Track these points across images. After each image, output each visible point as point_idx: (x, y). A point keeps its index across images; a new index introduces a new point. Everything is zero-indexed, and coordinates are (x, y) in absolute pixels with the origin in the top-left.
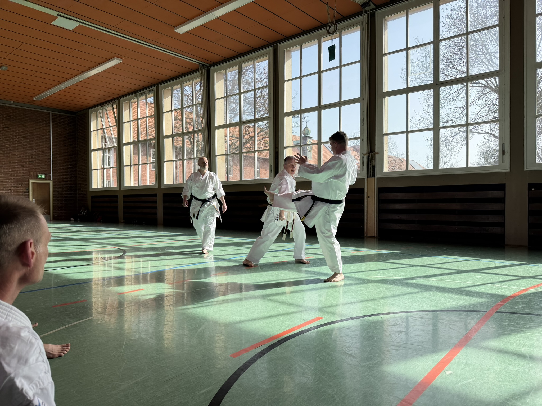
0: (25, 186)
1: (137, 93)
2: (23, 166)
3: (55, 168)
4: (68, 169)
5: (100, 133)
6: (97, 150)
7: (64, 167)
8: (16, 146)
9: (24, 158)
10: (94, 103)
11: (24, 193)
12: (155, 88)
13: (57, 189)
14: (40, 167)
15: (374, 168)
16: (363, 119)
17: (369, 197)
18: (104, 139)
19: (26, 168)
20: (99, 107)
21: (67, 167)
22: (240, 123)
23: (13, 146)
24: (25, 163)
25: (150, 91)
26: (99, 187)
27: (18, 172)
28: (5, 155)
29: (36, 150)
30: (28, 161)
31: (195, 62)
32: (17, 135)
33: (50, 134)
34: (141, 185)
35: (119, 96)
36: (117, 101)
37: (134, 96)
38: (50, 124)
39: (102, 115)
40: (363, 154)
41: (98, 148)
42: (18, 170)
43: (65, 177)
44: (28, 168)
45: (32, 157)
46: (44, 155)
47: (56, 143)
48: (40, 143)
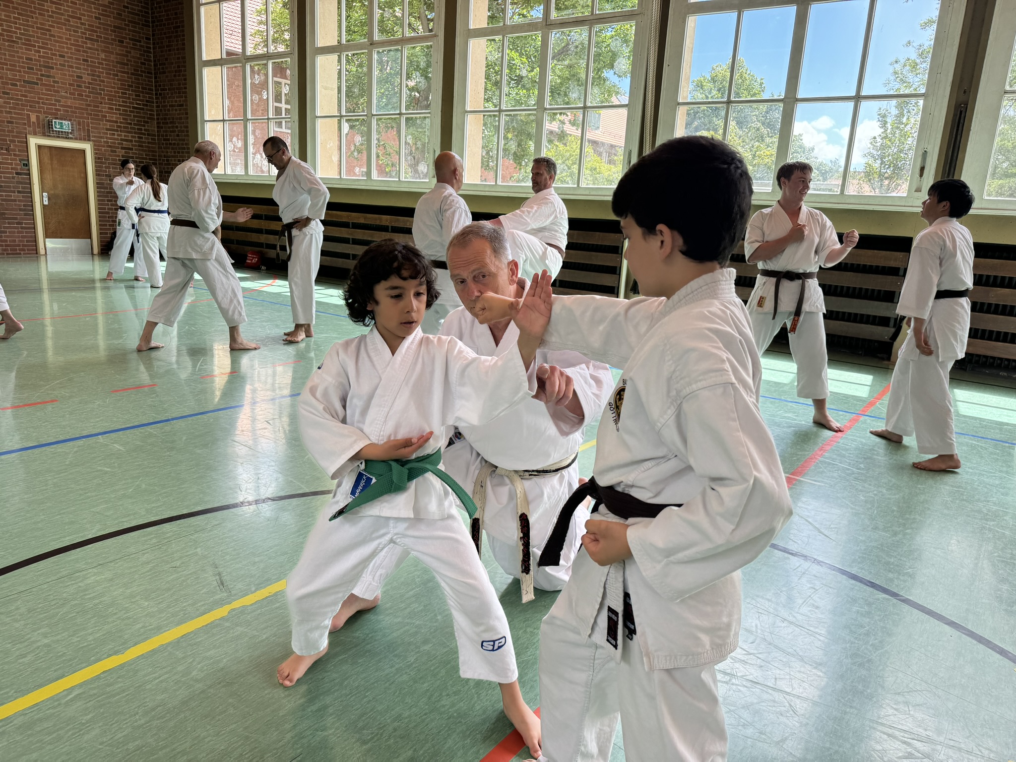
0: (18, 155)
2: (8, 94)
3: (98, 107)
4: (131, 111)
7: (120, 105)
9: (7, 69)
11: (17, 173)
13: (105, 167)
14: (56, 100)
21: (129, 107)
29: (39, 47)
30: (19, 80)
41: (224, 56)
43: (125, 136)
44: (21, 100)
45: (32, 69)
46: (64, 65)
47: (96, 32)
48: (50, 26)
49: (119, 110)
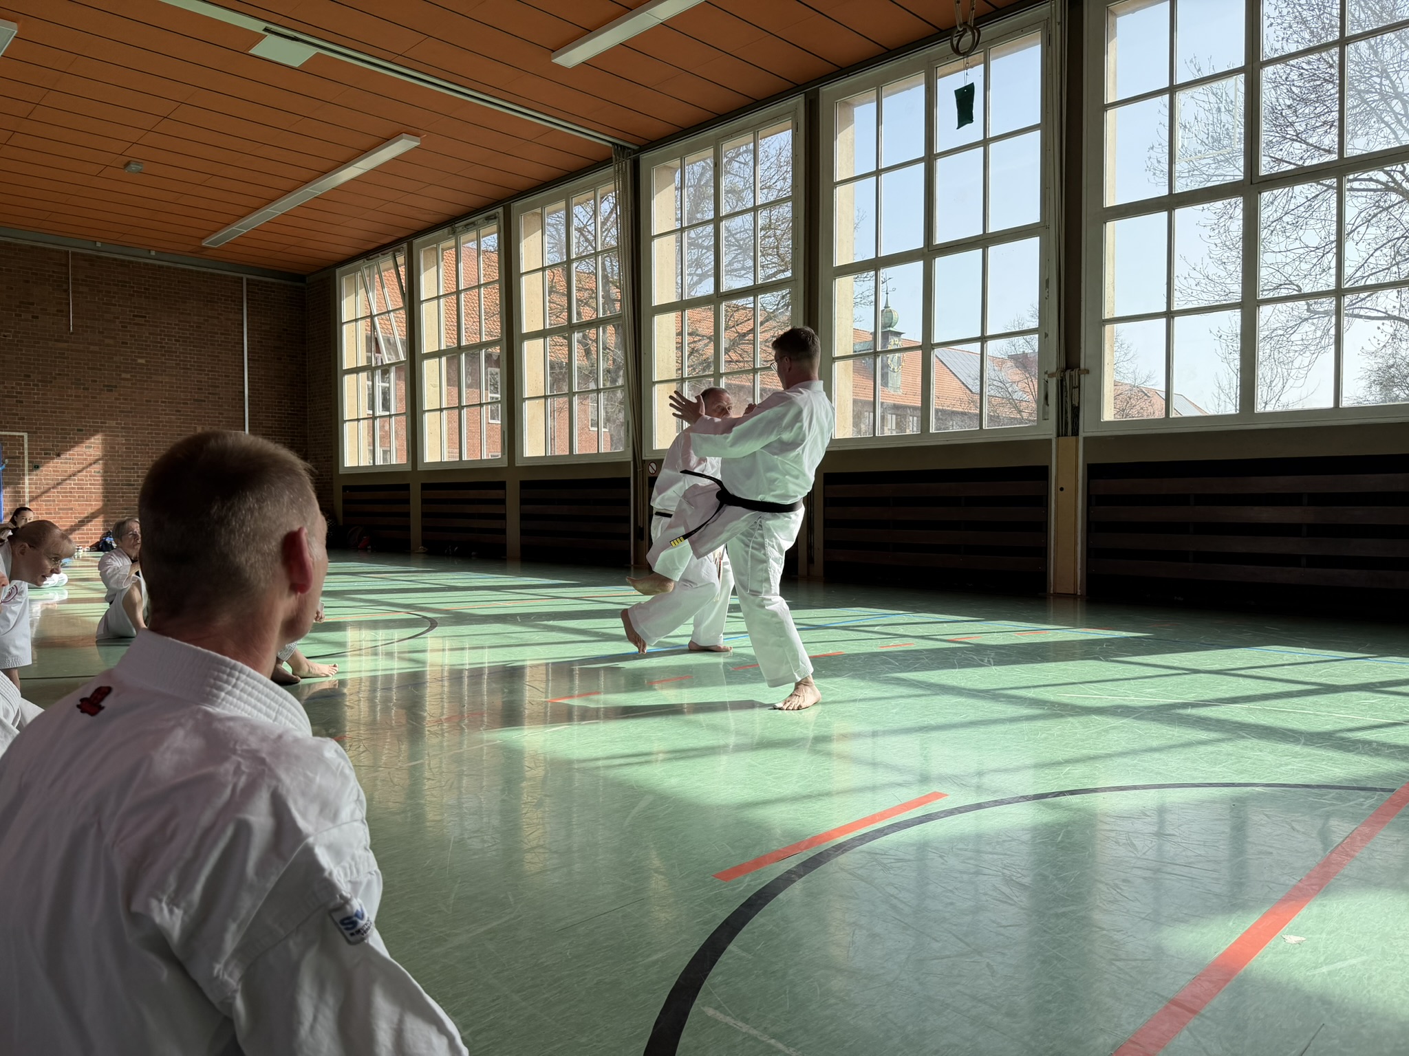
1: (456, 225)
2: (179, 411)
3: (256, 416)
4: (286, 417)
5: (363, 326)
6: (356, 370)
7: (275, 413)
8: (162, 363)
9: (181, 392)
10: (350, 251)
12: (500, 210)
14: (220, 414)
15: (1076, 411)
16: (1047, 281)
17: (1062, 489)
18: (373, 343)
19: (188, 415)
20: (361, 261)
21: (284, 414)
22: (715, 297)
23: (154, 362)
24: (184, 403)
25: (488, 219)
26: (362, 464)
27: (166, 426)
28: (136, 384)
29: (208, 371)
30: (188, 400)
31: (601, 140)
32: (165, 335)
33: (243, 332)
34: (465, 458)
35: (412, 232)
36: (405, 245)
37: (449, 234)
38: (242, 306)
39: (367, 279)
40: (1046, 373)
41: (360, 365)
42: (166, 422)
44: (190, 415)
45: (201, 389)
46: (228, 384)
47: (258, 353)
48: (219, 353)
49: (275, 417)
